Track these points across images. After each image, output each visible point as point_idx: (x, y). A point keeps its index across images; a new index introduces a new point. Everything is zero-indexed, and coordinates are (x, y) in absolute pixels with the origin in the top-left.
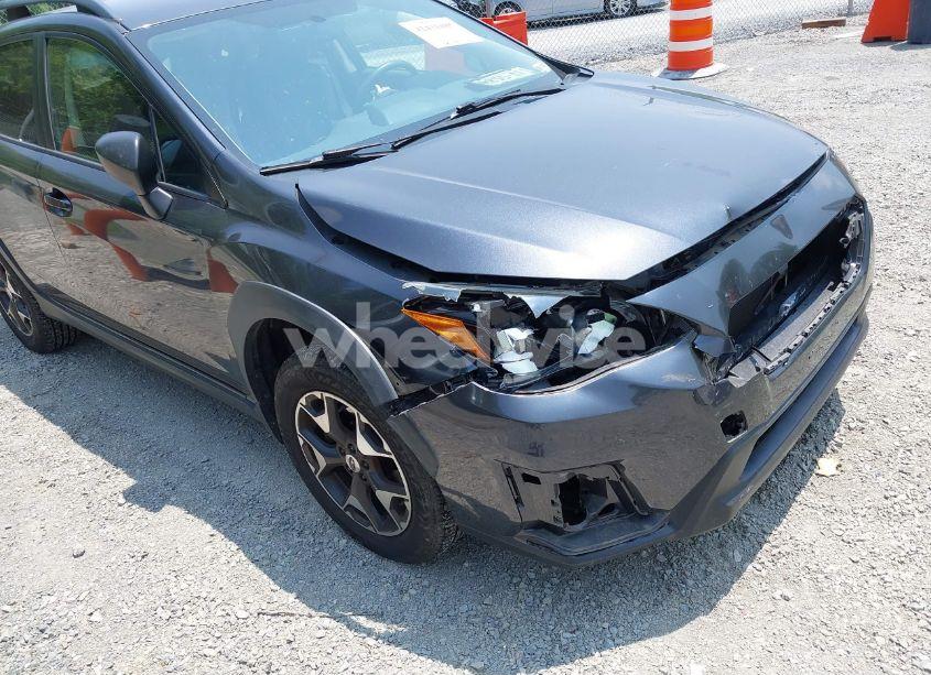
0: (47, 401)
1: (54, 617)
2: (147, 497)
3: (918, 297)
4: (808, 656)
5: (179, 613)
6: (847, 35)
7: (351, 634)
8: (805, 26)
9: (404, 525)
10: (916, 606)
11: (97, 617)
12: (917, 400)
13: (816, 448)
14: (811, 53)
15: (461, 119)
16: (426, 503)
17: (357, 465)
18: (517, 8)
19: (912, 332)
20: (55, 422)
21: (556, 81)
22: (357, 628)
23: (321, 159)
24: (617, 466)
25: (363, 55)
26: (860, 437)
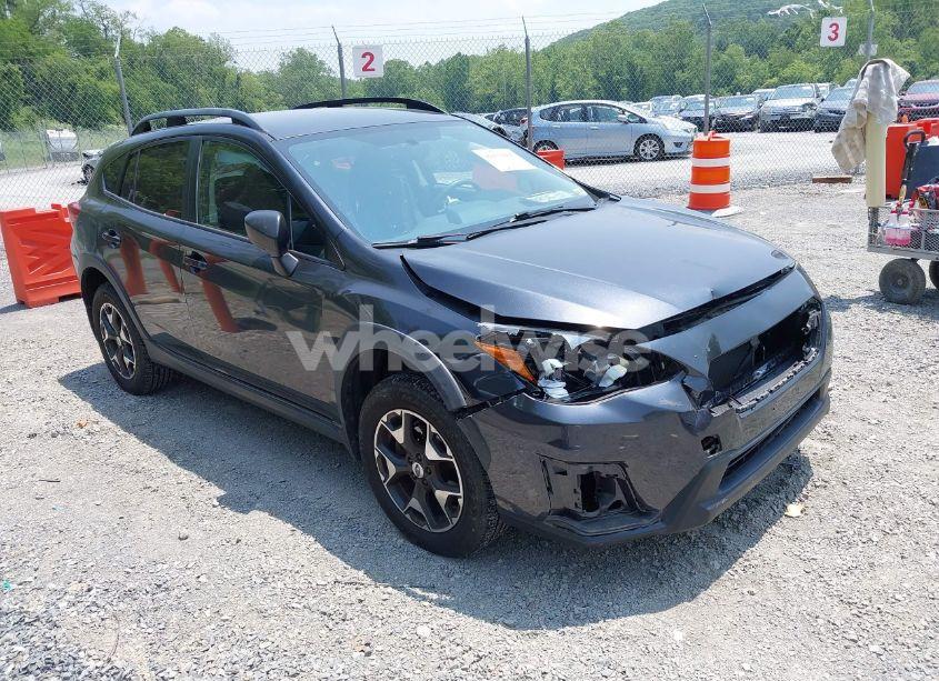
0: (144, 431)
1: (168, 578)
2: (237, 502)
3: (884, 397)
4: (764, 629)
5: (270, 580)
6: (854, 191)
7: (409, 599)
8: (815, 181)
9: (455, 520)
10: (851, 601)
11: (203, 579)
12: (872, 469)
13: (787, 497)
14: (818, 204)
15: (519, 223)
16: (476, 498)
17: (422, 472)
18: (556, 147)
19: (874, 422)
20: (154, 446)
21: (591, 203)
22: (415, 595)
23: (415, 241)
24: (623, 465)
25: (435, 175)
26: (823, 492)
